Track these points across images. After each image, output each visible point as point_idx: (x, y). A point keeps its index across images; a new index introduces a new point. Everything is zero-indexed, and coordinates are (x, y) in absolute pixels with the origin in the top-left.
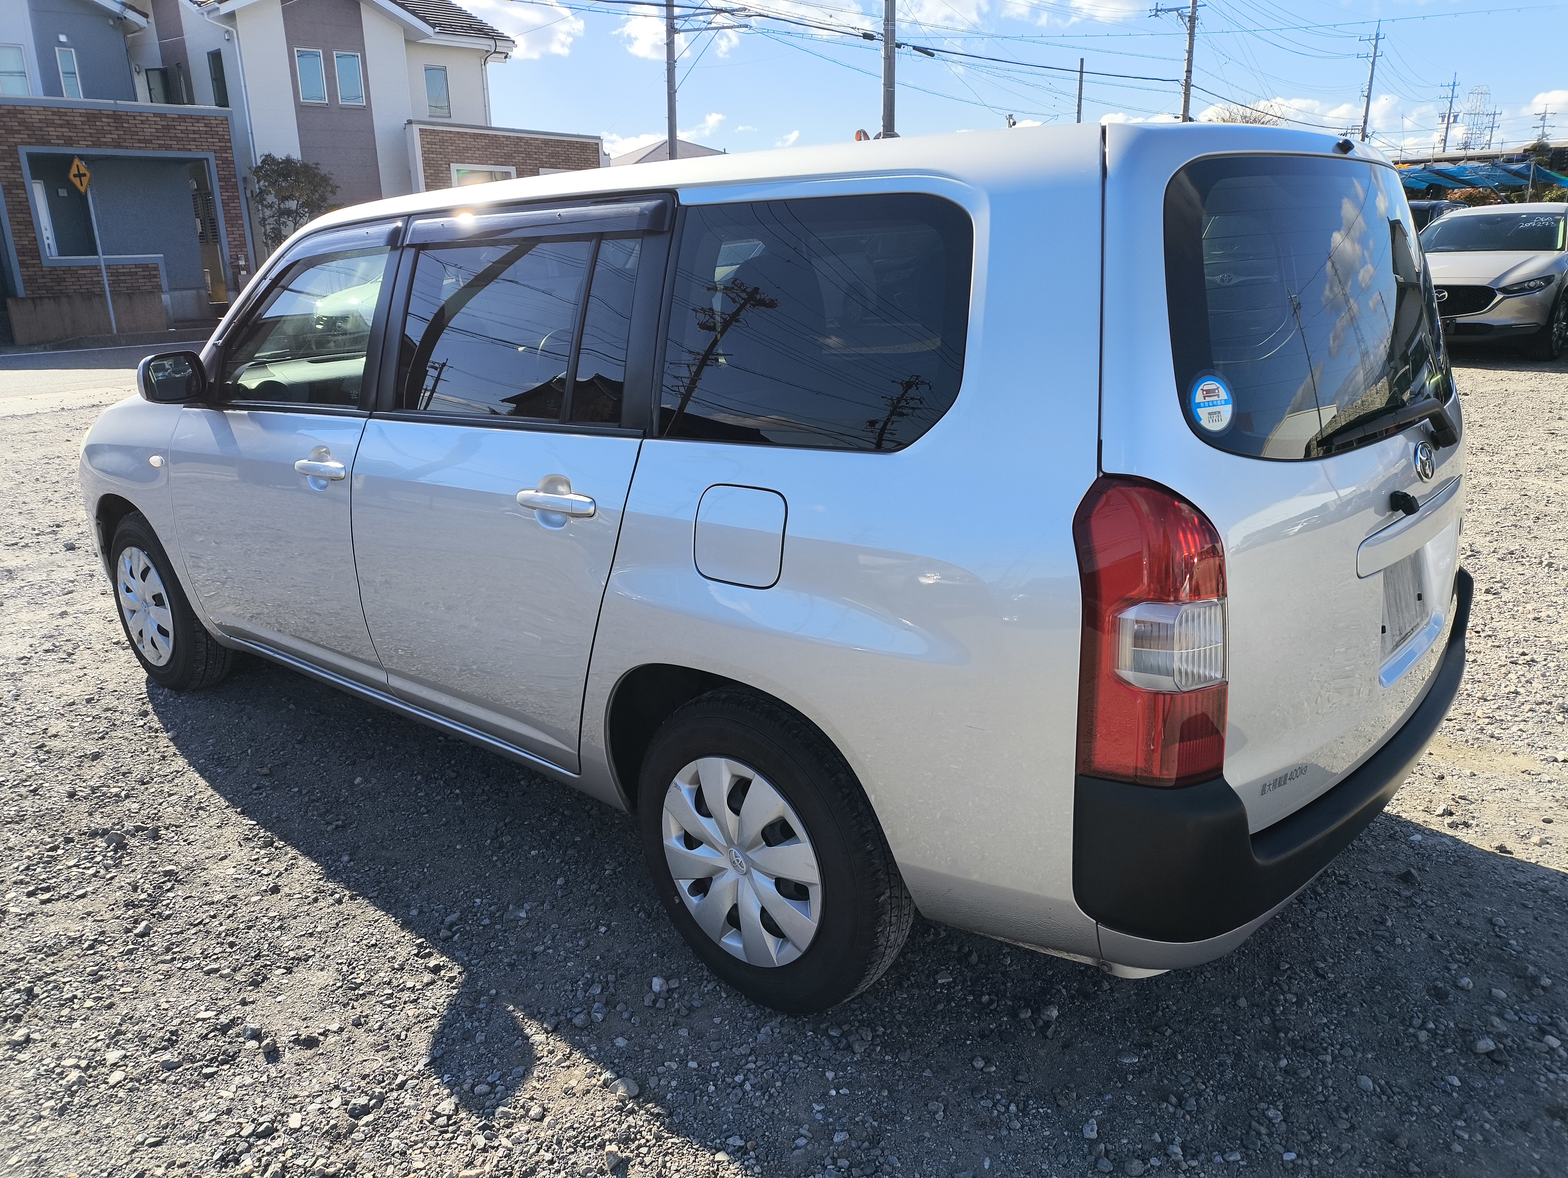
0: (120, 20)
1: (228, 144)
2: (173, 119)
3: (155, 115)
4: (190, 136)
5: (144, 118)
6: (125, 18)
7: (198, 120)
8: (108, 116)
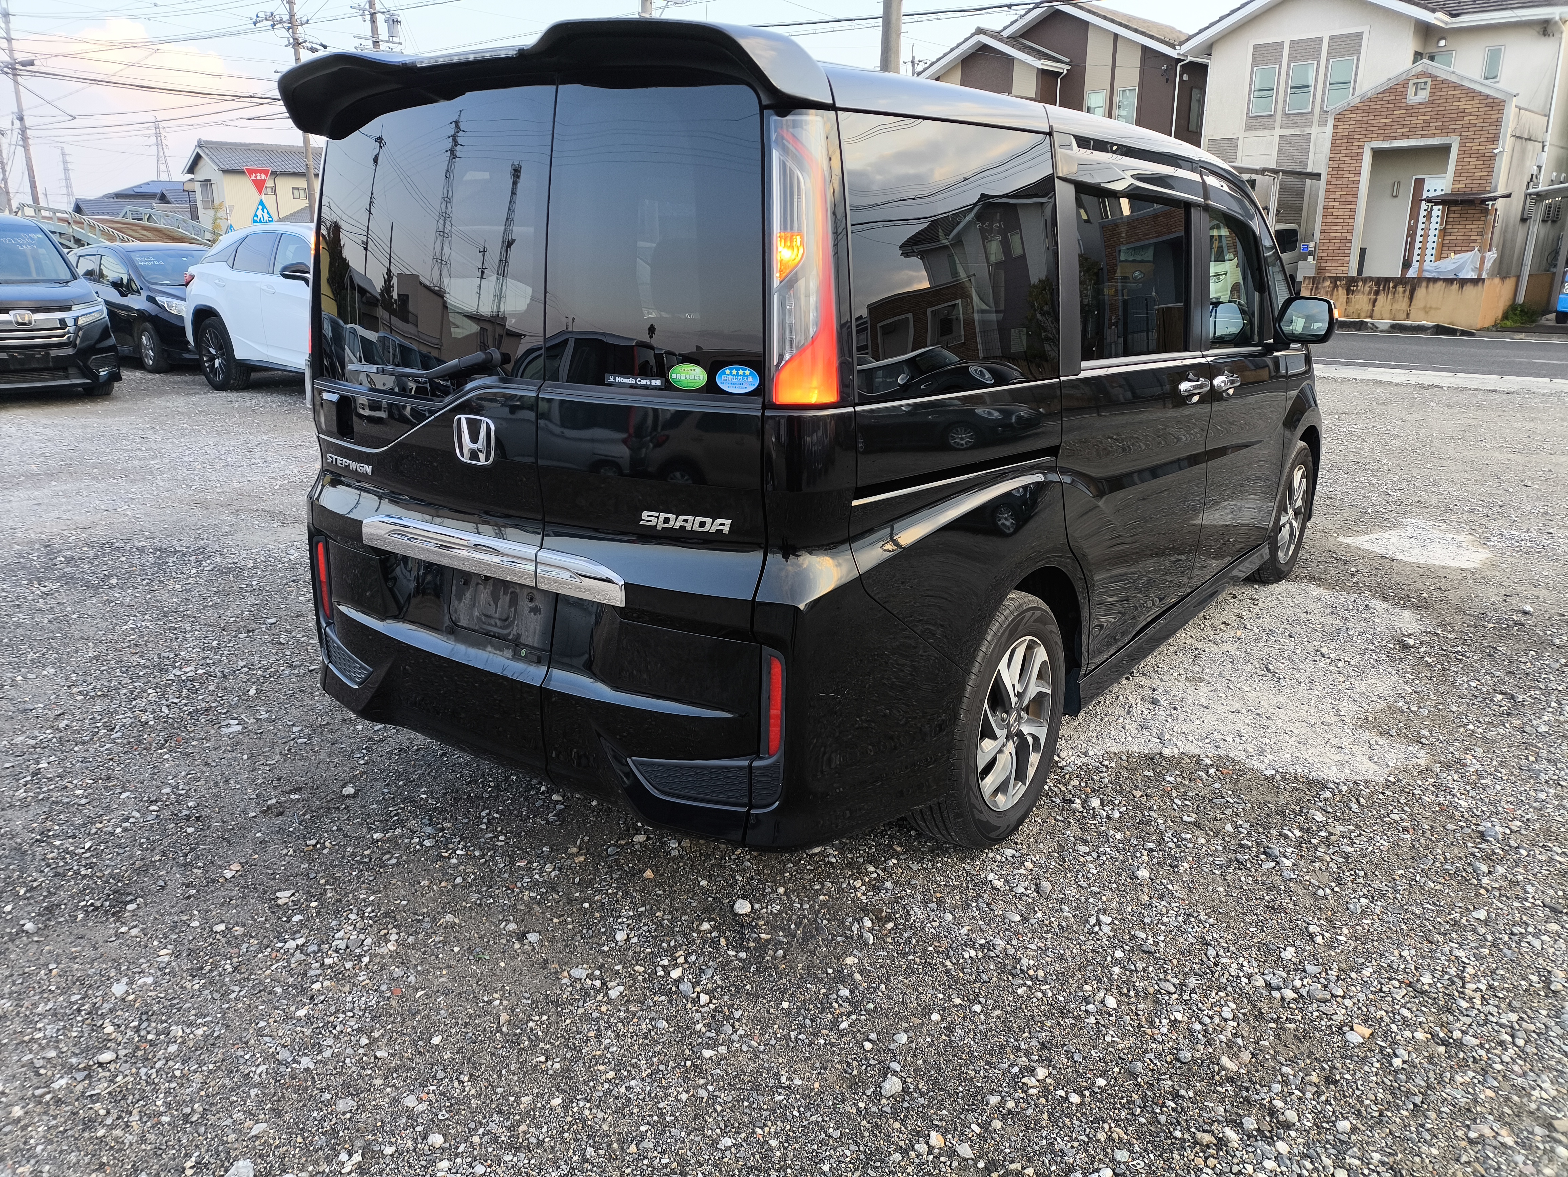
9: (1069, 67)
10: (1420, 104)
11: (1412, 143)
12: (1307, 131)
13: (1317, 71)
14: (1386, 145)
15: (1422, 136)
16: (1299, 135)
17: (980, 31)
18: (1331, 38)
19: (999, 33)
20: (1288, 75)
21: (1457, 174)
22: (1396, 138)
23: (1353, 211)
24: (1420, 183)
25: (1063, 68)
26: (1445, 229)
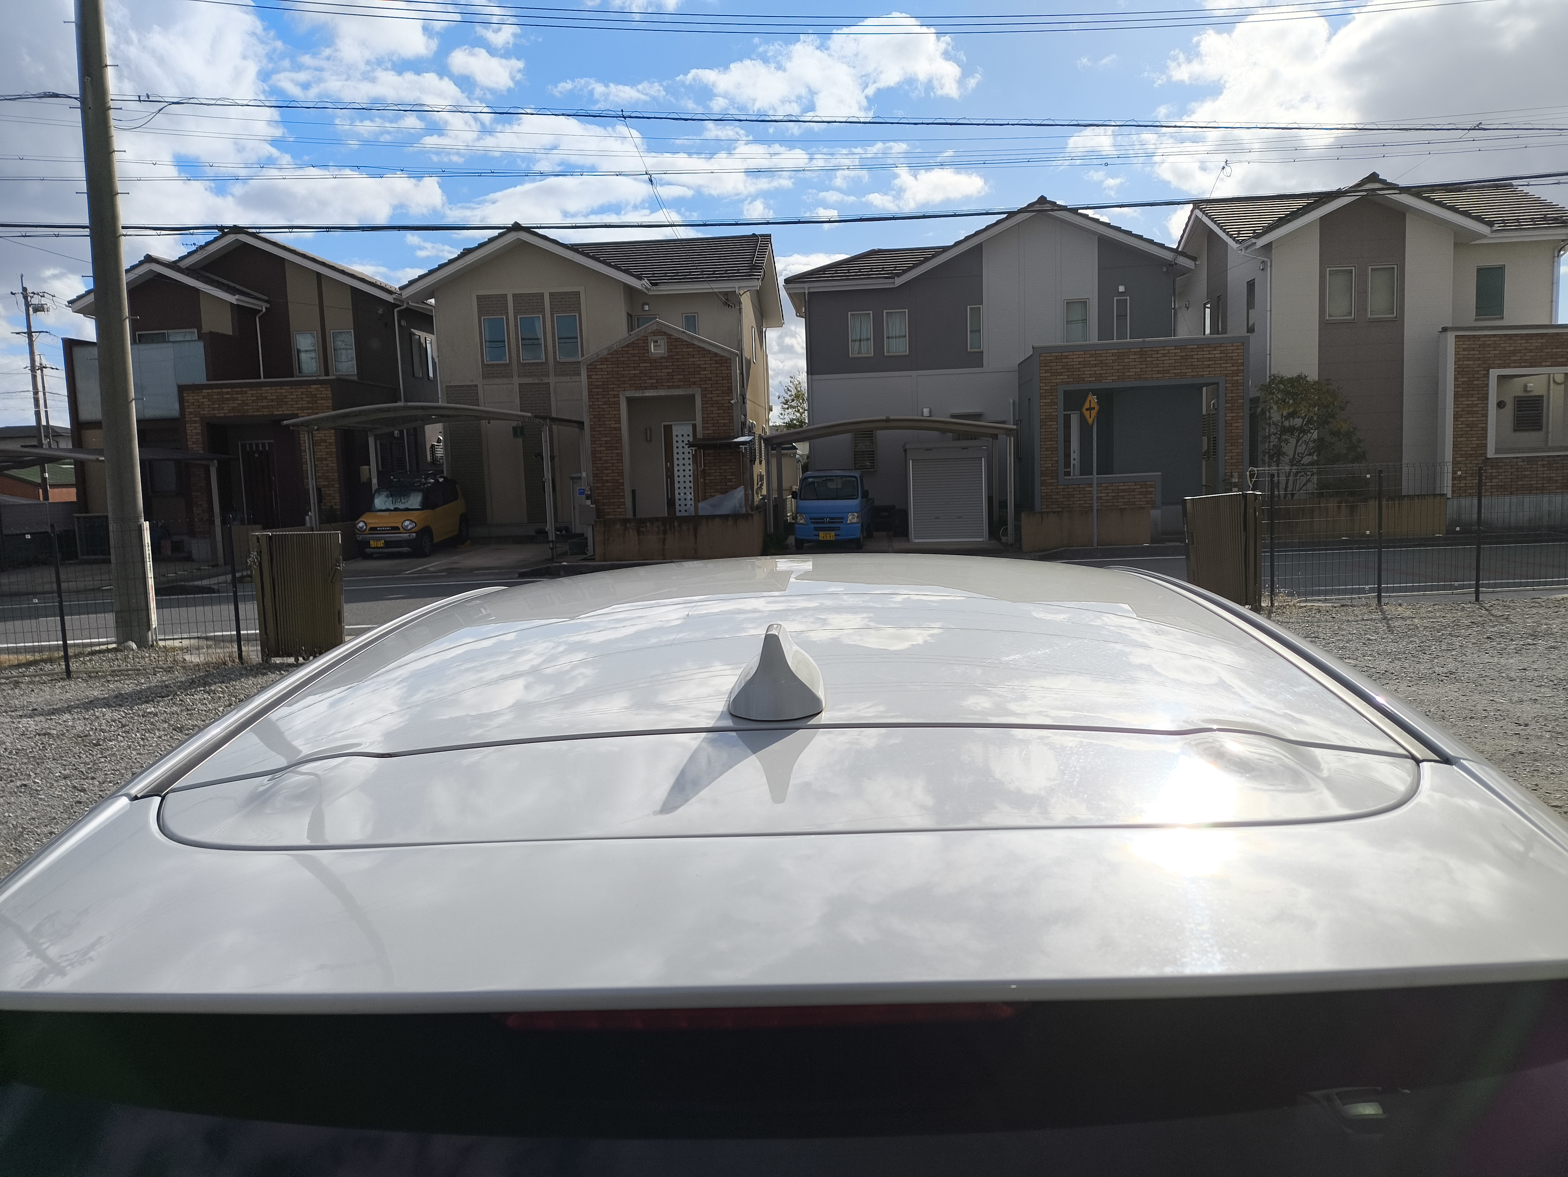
0: (1171, 265)
1: (1242, 368)
2: (1192, 350)
3: (1176, 348)
4: (1205, 363)
5: (1166, 352)
6: (1176, 264)
7: (1215, 349)
8: (1135, 353)
9: (268, 306)
10: (661, 358)
11: (662, 393)
12: (546, 380)
13: (544, 324)
14: (638, 394)
15: (669, 387)
16: (539, 384)
17: (149, 259)
18: (551, 294)
19: (175, 262)
20: (516, 326)
21: (704, 420)
22: (646, 388)
23: (620, 455)
24: (668, 430)
25: (264, 307)
26: (704, 469)
